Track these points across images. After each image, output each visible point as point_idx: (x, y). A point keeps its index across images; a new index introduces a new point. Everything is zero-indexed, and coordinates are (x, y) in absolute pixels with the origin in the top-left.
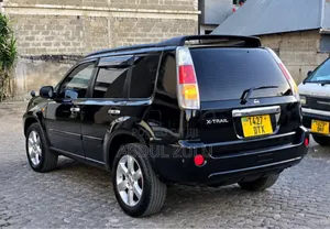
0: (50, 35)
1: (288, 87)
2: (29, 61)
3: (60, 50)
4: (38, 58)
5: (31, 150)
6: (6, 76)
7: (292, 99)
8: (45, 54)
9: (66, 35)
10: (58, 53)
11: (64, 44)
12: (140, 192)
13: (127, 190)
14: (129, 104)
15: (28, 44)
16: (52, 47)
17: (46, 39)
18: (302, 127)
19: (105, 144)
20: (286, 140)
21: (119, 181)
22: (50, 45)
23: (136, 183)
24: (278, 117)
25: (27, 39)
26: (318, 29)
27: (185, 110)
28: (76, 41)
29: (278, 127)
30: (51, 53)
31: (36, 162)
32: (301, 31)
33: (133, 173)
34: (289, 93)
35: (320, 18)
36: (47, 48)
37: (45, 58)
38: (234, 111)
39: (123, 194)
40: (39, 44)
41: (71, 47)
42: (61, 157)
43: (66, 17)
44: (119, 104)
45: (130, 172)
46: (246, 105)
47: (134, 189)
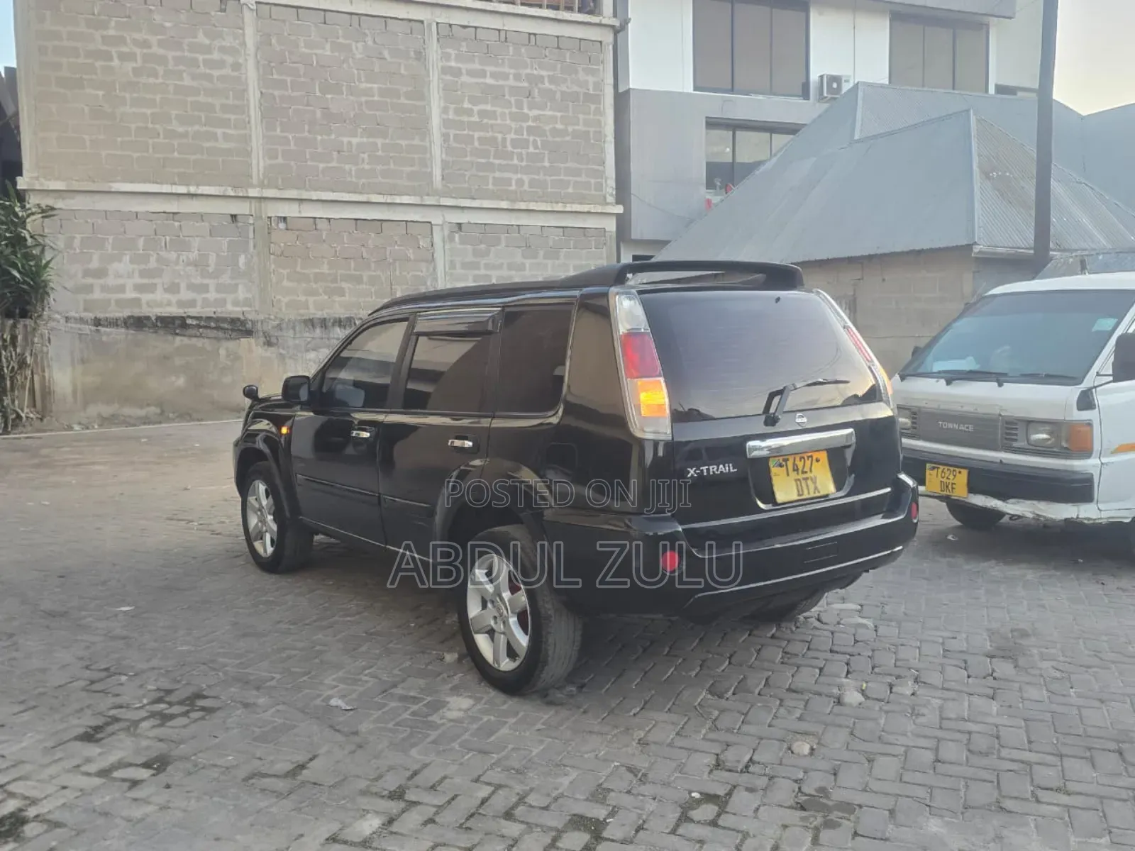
0: (153, 263)
1: (871, 382)
2: (87, 329)
3: (181, 304)
4: (114, 323)
5: (253, 521)
6: (22, 364)
7: (880, 411)
8: (137, 312)
9: (200, 264)
10: (174, 311)
11: (191, 287)
12: (523, 640)
13: (491, 633)
14: (498, 423)
15: (89, 289)
16: (159, 295)
17: (143, 274)
18: (903, 477)
19: (438, 518)
20: (867, 509)
21: (474, 609)
22: (151, 288)
23: (513, 620)
24: (849, 454)
25: (87, 273)
26: (969, 247)
27: (641, 442)
28: (226, 279)
29: (850, 480)
30: (154, 312)
31: (266, 548)
32: (920, 252)
33: (506, 595)
34: (873, 395)
35: (971, 219)
36: (146, 297)
37: (138, 323)
38: (751, 444)
39: (482, 641)
40: (122, 289)
41: (212, 295)
42: (318, 538)
43: (202, 217)
44: (465, 422)
45: (498, 593)
46: (778, 428)
47: (508, 632)
